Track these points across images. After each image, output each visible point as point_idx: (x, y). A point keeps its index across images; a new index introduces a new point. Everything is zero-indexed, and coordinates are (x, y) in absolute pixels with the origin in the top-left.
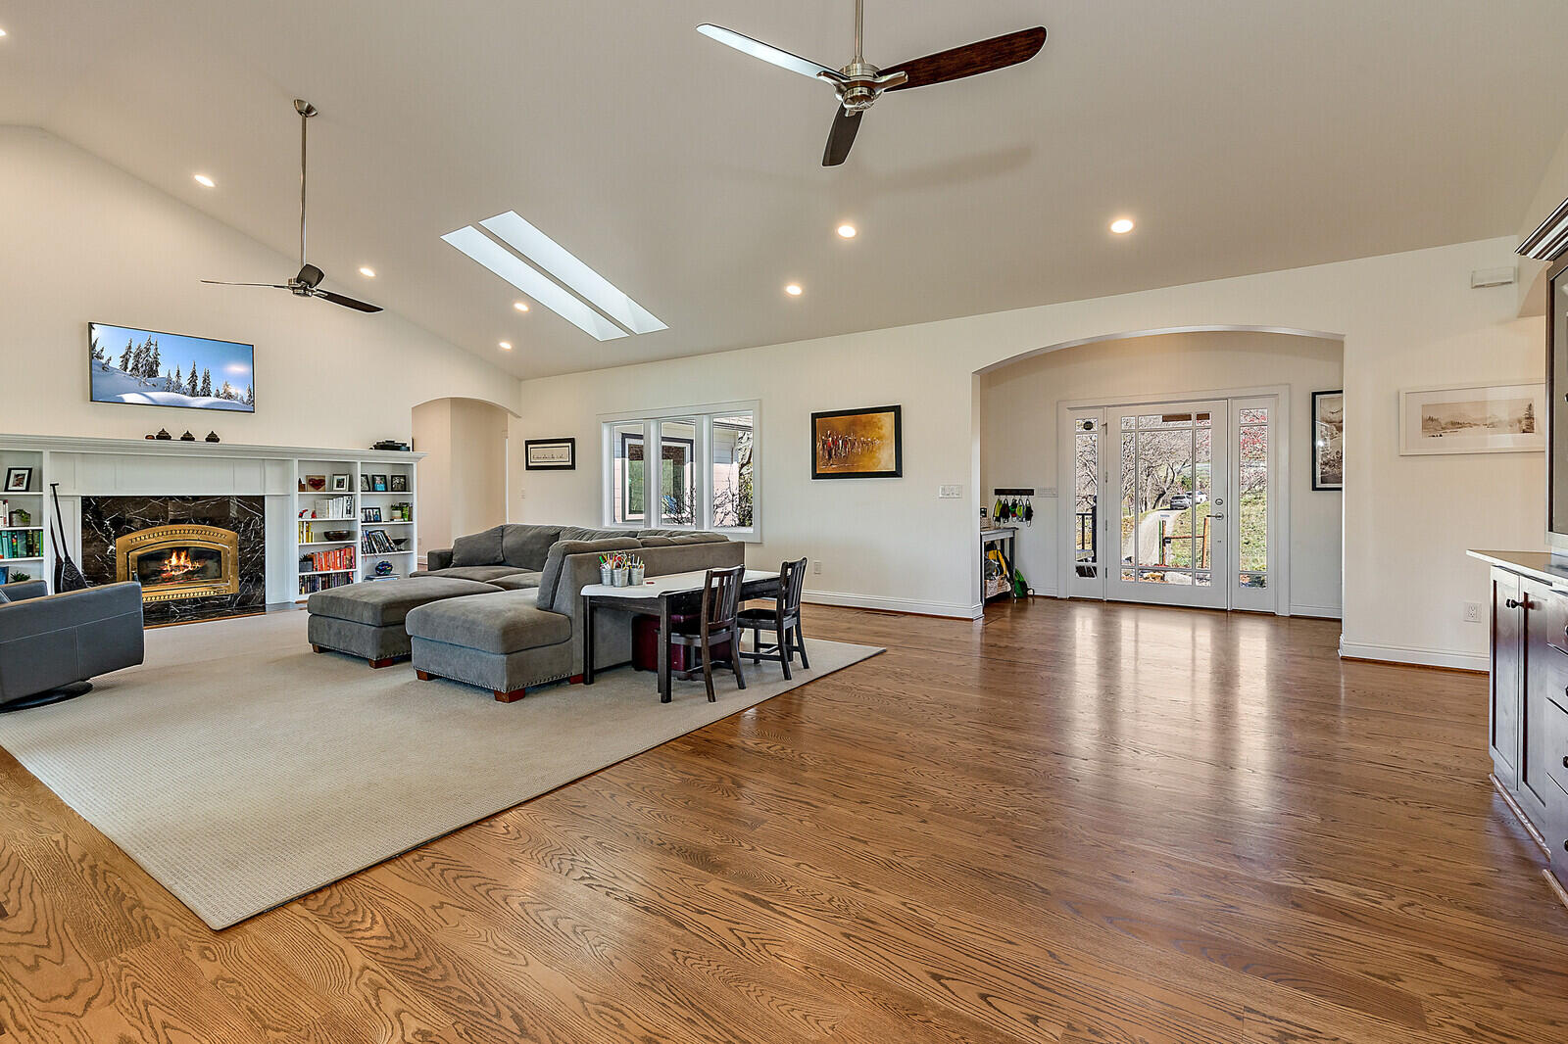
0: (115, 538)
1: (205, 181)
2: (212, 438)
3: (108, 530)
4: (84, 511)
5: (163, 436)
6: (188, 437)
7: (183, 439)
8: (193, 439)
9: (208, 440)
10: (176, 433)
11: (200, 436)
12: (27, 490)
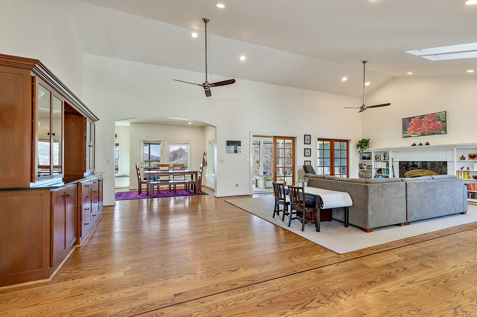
0: (406, 172)
1: (410, 73)
2: (427, 144)
3: (404, 170)
4: (399, 165)
5: (414, 145)
6: (421, 144)
7: (419, 145)
8: (422, 145)
9: (426, 144)
10: (417, 144)
11: (424, 144)
12: (380, 160)
